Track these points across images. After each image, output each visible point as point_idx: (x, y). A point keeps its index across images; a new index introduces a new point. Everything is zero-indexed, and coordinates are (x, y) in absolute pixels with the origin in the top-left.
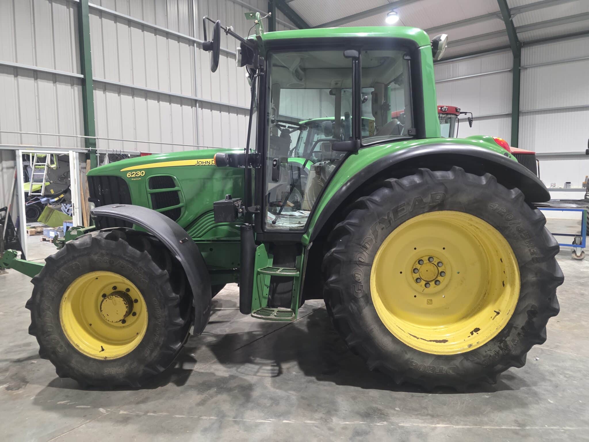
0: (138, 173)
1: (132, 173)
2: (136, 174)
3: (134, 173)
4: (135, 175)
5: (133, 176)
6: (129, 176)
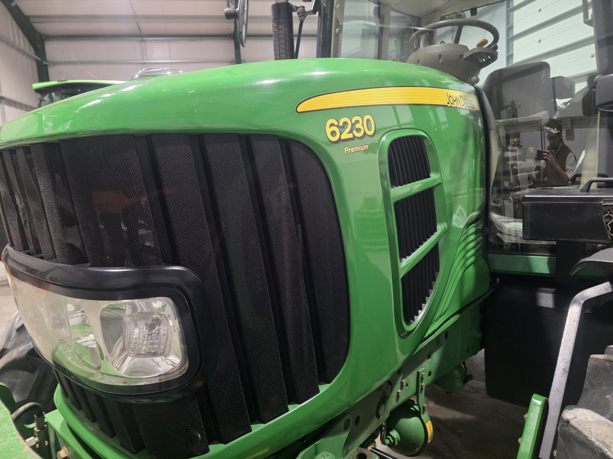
0: (357, 122)
1: (341, 124)
2: (353, 125)
3: (345, 123)
4: (351, 132)
5: (345, 136)
6: (333, 133)
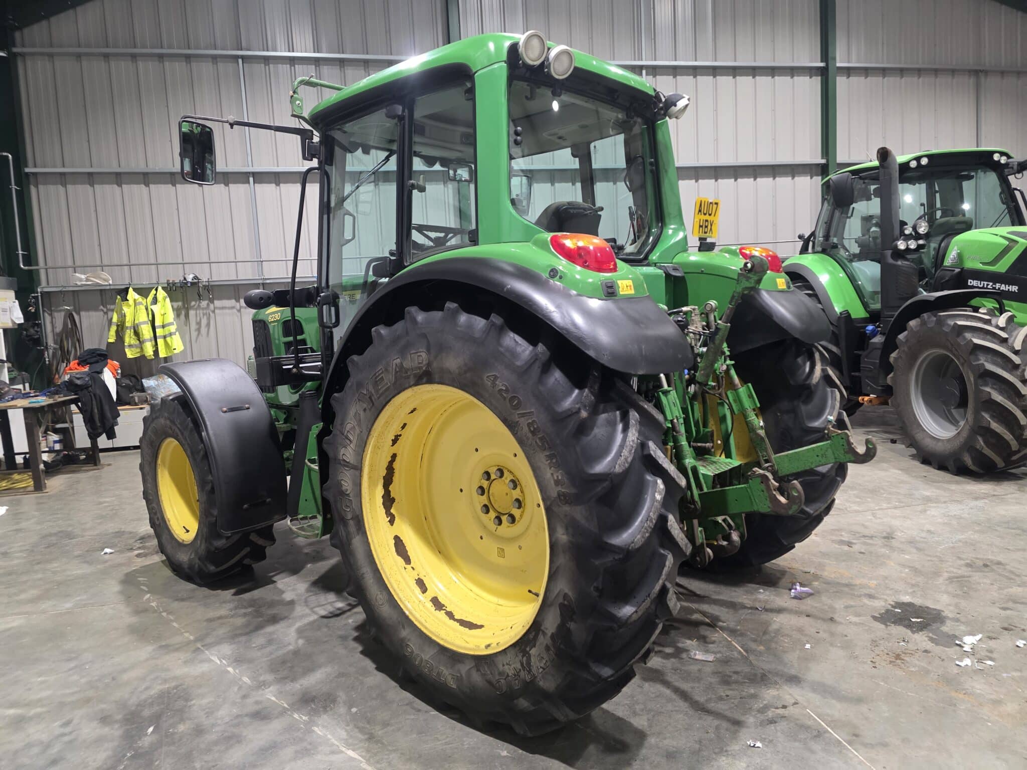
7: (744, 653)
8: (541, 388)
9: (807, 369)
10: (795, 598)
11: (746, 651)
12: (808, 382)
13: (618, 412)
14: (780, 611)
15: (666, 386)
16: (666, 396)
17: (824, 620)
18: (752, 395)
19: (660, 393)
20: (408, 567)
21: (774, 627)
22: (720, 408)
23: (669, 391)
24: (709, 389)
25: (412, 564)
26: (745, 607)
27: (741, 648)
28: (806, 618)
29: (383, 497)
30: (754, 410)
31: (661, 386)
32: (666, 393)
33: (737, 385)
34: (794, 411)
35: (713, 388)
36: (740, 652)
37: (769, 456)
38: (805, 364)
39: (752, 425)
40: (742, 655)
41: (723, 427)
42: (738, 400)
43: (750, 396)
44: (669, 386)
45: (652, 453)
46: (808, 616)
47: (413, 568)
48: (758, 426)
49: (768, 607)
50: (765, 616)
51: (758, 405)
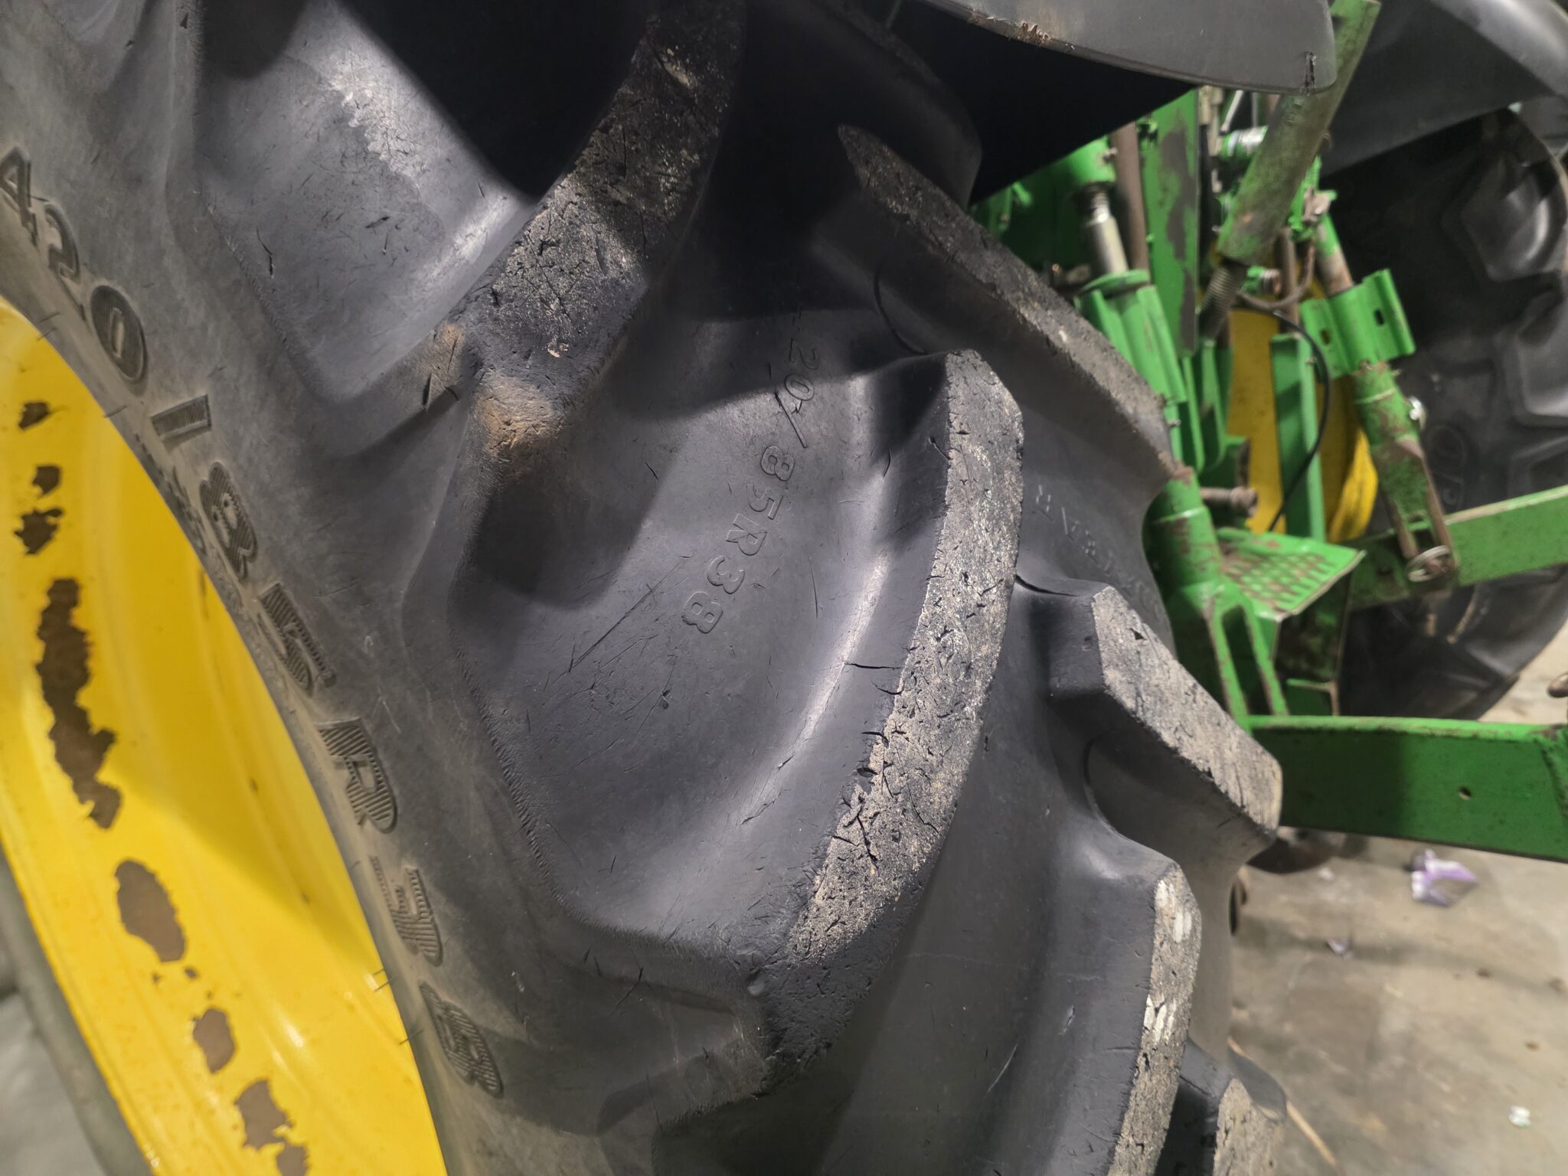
7: (1326, 1153)
8: (226, 203)
9: (1542, 230)
10: (1427, 900)
11: (1329, 1140)
12: (1549, 267)
13: (859, 387)
14: (1395, 953)
15: (1117, 267)
16: (1121, 309)
17: (1531, 987)
18: (1391, 312)
19: (1098, 295)
20: (174, 971)
21: (1395, 1023)
22: (1282, 362)
23: (1133, 288)
24: (1253, 292)
25: (191, 958)
26: (1292, 942)
27: (1313, 1124)
28: (1482, 984)
29: (54, 734)
30: (1394, 363)
31: (1099, 267)
32: (1119, 294)
33: (1339, 279)
34: (1490, 366)
35: (1266, 287)
36: (1310, 1149)
37: (1437, 524)
38: (1531, 210)
39: (1384, 418)
40: (1321, 1164)
41: (1289, 427)
42: (1338, 330)
43: (1381, 317)
44: (1131, 263)
45: (1114, 678)
46: (1484, 974)
47: (191, 973)
48: (1402, 420)
49: (1362, 937)
50: (1360, 978)
51: (1410, 347)
